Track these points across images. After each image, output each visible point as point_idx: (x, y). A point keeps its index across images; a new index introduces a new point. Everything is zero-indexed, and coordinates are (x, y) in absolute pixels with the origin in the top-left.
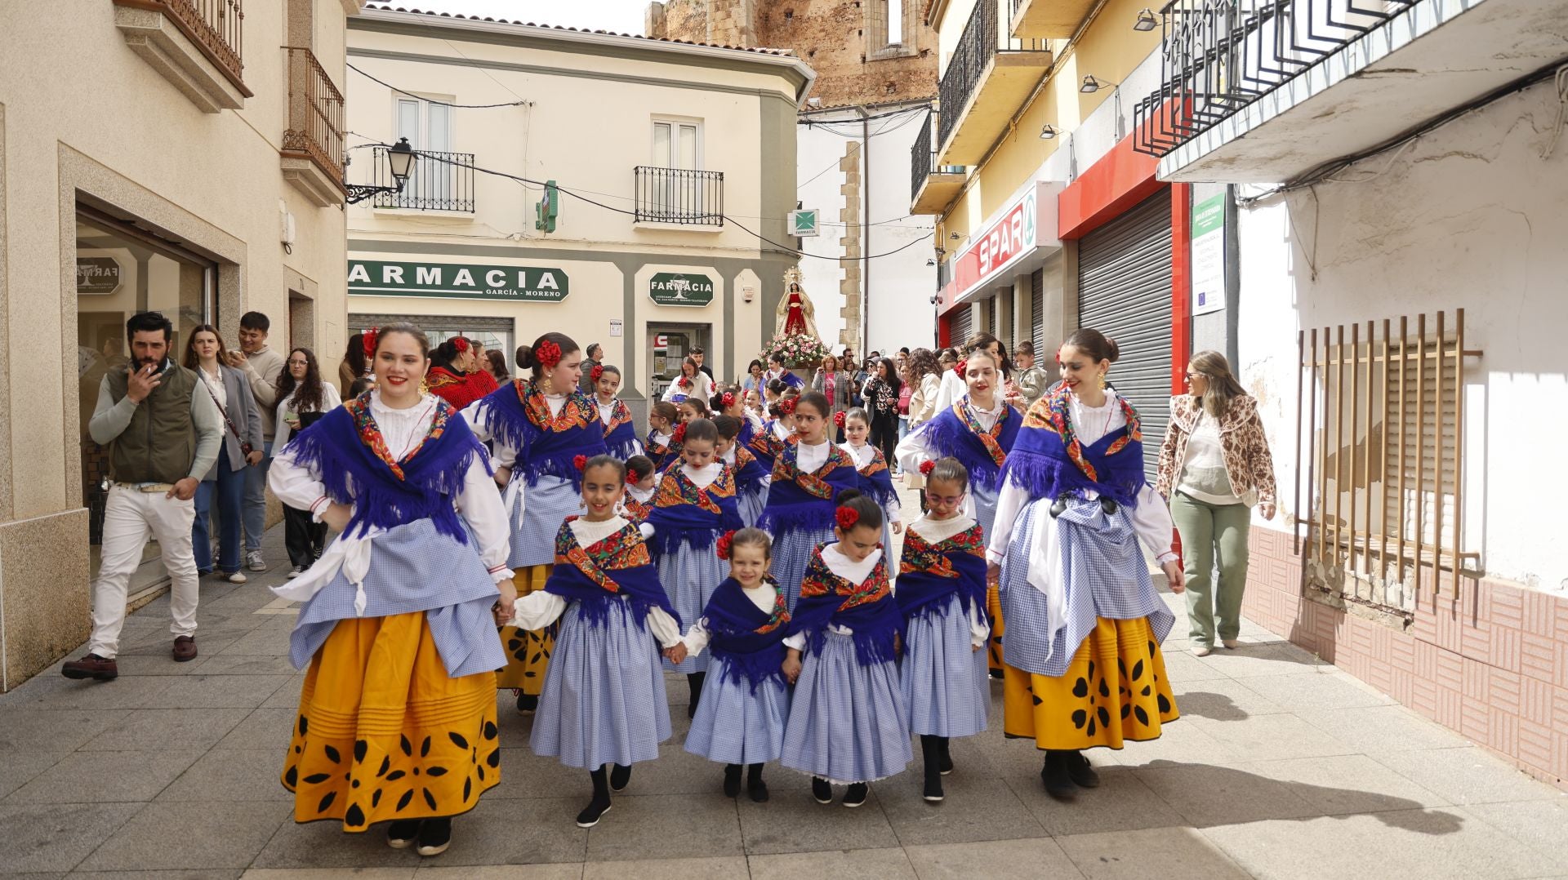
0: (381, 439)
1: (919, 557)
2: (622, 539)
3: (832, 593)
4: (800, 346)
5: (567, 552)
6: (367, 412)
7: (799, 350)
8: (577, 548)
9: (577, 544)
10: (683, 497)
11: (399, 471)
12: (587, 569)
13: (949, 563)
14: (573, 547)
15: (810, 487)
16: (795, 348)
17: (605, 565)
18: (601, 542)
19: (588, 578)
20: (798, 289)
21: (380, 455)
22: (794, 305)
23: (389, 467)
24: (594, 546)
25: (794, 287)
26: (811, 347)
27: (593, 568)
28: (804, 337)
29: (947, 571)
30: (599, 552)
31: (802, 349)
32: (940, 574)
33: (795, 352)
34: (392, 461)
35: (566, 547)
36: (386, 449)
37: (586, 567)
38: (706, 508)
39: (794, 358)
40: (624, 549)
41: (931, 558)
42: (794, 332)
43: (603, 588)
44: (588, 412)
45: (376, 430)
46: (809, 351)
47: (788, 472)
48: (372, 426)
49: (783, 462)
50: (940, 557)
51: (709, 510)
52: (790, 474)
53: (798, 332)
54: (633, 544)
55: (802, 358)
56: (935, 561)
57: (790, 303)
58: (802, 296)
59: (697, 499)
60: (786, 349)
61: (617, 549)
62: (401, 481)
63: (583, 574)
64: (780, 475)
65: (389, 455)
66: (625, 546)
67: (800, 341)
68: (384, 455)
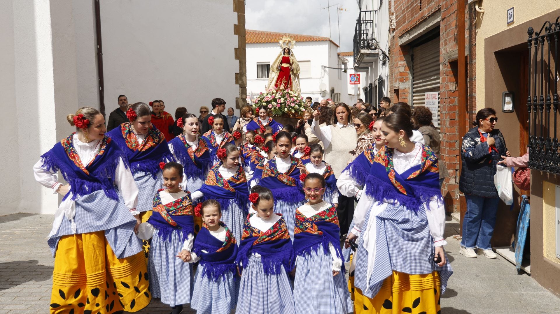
0: (78, 157)
1: (302, 224)
2: (182, 202)
3: (251, 236)
4: (286, 99)
5: (156, 206)
6: (71, 145)
7: (285, 103)
8: (160, 205)
9: (161, 203)
10: (217, 182)
11: (86, 171)
12: (164, 215)
13: (316, 227)
14: (159, 204)
15: (285, 180)
16: (282, 100)
17: (172, 213)
18: (172, 203)
19: (164, 219)
20: (289, 53)
21: (77, 165)
22: (285, 65)
23: (82, 170)
24: (169, 204)
25: (286, 51)
26: (294, 102)
27: (167, 215)
28: (290, 92)
29: (315, 231)
30: (171, 207)
31: (288, 102)
32: (312, 232)
33: (281, 104)
34: (83, 167)
35: (156, 204)
36: (80, 162)
37: (164, 214)
38: (227, 189)
39: (280, 108)
40: (182, 207)
41: (308, 225)
42: (282, 87)
43: (170, 224)
44: (158, 139)
45: (75, 153)
46: (293, 105)
47: (272, 173)
48: (74, 152)
49: (270, 168)
50: (311, 224)
51: (228, 190)
52: (274, 174)
53: (286, 88)
54: (186, 205)
55: (286, 109)
56: (310, 226)
57: (281, 63)
58: (291, 58)
59: (223, 184)
60: (275, 100)
61: (179, 206)
62: (87, 175)
63: (162, 217)
64: (268, 175)
65: (82, 164)
66: (183, 205)
67: (287, 96)
68: (79, 165)
